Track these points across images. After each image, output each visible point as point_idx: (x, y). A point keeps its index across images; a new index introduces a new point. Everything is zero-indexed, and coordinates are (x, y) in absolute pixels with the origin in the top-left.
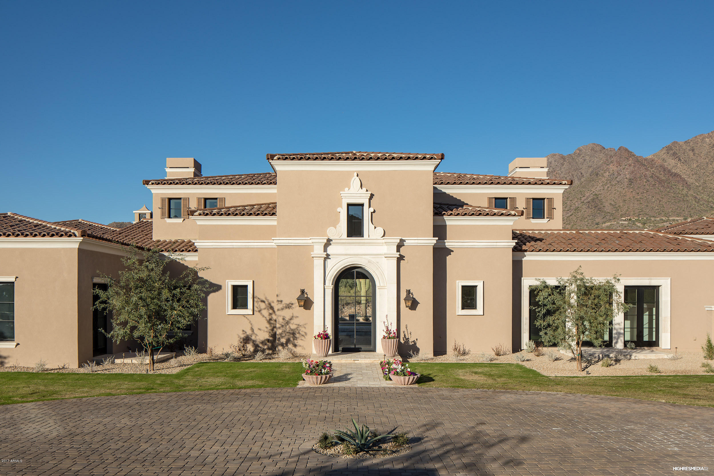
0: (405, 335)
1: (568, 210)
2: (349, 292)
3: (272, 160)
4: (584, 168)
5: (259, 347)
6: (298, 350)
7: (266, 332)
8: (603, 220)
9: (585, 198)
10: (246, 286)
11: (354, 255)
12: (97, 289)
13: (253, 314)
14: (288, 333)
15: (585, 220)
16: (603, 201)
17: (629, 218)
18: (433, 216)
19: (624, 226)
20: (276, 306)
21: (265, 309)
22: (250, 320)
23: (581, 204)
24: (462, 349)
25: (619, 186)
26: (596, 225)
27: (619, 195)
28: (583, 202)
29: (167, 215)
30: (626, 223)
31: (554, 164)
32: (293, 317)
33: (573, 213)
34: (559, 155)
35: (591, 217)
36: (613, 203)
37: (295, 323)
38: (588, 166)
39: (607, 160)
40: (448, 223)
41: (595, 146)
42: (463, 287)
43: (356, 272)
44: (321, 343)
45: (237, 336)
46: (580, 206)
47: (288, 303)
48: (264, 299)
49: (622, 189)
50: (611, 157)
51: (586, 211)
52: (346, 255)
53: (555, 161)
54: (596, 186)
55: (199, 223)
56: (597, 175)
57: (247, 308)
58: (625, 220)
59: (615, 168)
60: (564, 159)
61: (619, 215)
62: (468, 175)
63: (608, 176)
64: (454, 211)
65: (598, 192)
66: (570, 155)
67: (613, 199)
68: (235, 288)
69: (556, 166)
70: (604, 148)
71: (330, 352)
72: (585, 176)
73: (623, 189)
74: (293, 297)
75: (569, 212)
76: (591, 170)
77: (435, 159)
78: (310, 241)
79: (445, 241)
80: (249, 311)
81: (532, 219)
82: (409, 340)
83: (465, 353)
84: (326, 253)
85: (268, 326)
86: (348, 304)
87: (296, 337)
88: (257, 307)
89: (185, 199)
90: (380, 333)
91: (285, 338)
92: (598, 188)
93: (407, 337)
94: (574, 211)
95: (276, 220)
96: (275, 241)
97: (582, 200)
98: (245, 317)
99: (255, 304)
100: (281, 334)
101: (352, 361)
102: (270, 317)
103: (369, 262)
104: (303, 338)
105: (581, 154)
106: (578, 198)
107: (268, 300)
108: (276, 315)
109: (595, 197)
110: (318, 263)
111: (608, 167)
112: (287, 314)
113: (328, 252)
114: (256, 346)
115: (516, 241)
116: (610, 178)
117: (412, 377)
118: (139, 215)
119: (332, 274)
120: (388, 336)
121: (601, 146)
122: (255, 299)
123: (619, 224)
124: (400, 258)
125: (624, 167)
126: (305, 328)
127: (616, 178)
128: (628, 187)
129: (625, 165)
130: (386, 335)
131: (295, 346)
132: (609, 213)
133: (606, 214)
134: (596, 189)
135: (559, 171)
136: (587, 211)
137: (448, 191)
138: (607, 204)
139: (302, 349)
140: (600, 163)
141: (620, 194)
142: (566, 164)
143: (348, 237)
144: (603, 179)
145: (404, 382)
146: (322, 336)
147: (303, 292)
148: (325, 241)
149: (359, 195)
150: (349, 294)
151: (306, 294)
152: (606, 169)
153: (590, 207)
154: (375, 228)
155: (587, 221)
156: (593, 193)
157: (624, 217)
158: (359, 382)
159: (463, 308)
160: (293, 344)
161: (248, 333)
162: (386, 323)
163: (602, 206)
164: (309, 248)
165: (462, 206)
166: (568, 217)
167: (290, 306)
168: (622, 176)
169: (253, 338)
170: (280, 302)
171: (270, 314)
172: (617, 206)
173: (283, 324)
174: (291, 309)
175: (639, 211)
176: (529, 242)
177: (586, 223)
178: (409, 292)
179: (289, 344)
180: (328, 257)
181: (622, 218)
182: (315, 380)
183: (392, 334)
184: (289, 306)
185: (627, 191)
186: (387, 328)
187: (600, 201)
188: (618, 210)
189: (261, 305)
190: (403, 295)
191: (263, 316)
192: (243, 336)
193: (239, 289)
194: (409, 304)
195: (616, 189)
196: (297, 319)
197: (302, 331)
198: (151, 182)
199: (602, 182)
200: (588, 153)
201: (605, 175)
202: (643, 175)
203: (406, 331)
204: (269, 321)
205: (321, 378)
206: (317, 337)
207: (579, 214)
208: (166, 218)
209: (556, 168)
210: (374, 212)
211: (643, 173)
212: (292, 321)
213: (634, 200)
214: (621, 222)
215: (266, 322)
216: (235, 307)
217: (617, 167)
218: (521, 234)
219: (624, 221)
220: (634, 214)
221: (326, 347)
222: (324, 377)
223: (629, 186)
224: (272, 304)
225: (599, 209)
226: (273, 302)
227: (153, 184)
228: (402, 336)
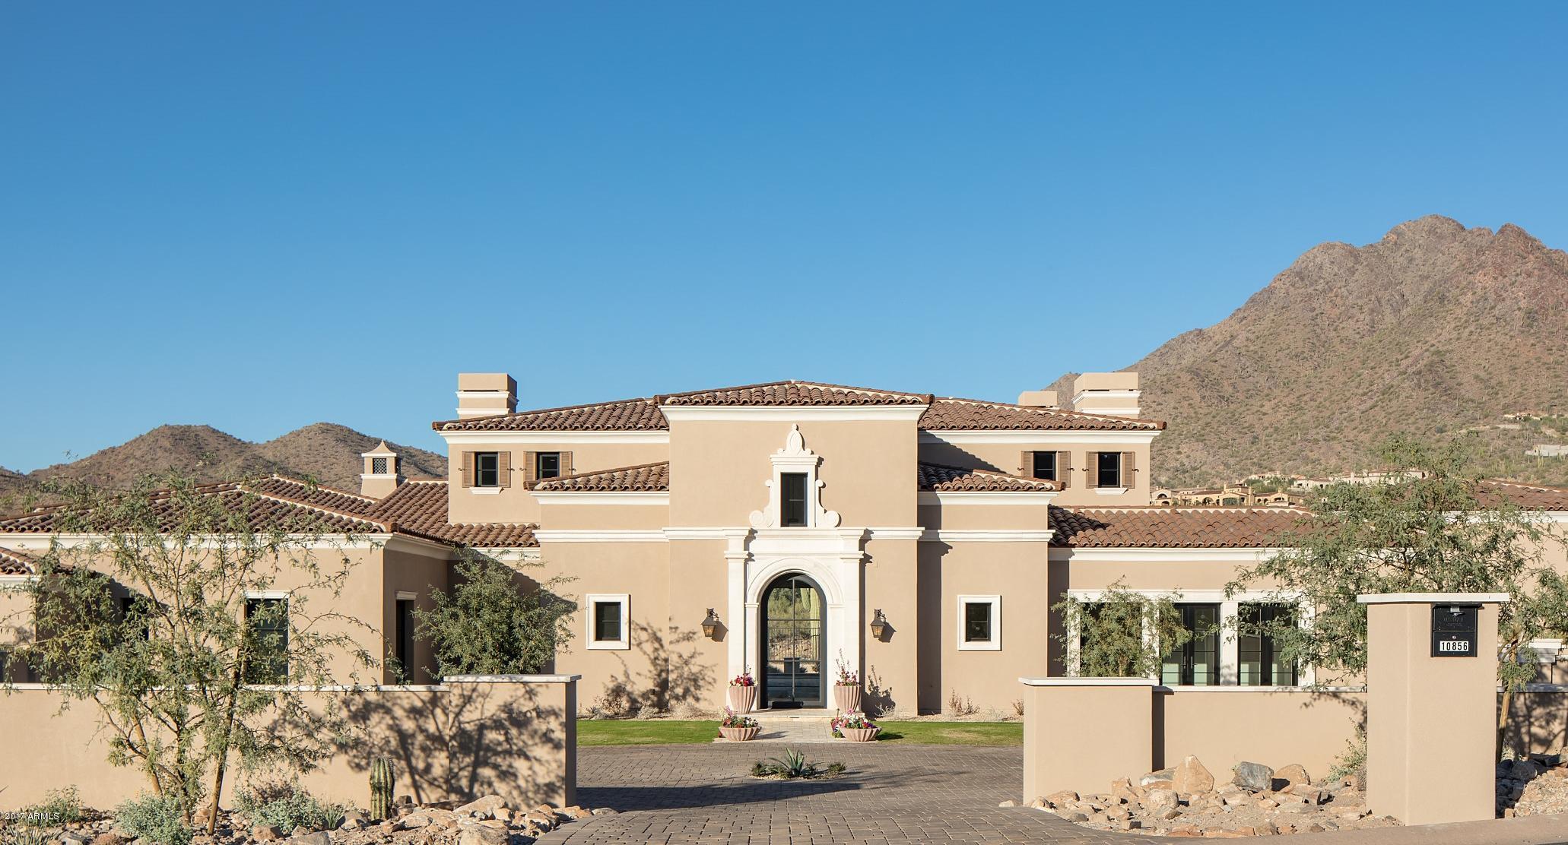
0: (871, 682)
1: (1365, 394)
2: (785, 611)
3: (663, 405)
4: (1409, 282)
5: (638, 702)
6: (702, 706)
7: (649, 678)
8: (1456, 420)
9: (1410, 360)
10: (618, 604)
11: (793, 554)
12: (420, 609)
13: (630, 649)
14: (685, 679)
15: (1410, 421)
16: (1458, 368)
17: (1524, 414)
18: (918, 491)
19: (1509, 435)
20: (666, 637)
21: (647, 641)
22: (623, 659)
23: (1400, 378)
24: (964, 705)
25: (1499, 329)
26: (1438, 432)
27: (1500, 354)
28: (1405, 373)
29: (473, 482)
30: (1517, 427)
31: (1329, 270)
32: (694, 653)
33: (1377, 402)
34: (1344, 246)
35: (1425, 410)
36: (1482, 374)
37: (698, 663)
38: (1420, 276)
39: (1470, 260)
40: (943, 502)
41: (1438, 222)
42: (968, 605)
43: (796, 581)
44: (741, 692)
45: (602, 686)
46: (1395, 383)
47: (686, 631)
48: (646, 626)
49: (1508, 337)
50: (1480, 251)
51: (1411, 397)
52: (779, 554)
53: (1333, 263)
54: (1439, 331)
55: (542, 501)
56: (1442, 299)
57: (620, 639)
58: (1514, 421)
59: (1490, 283)
60: (1355, 257)
61: (1500, 407)
62: (996, 404)
63: (1472, 302)
64: (956, 482)
65: (1446, 345)
66: (1372, 246)
67: (1484, 363)
68: (600, 607)
69: (1335, 275)
70: (1463, 229)
71: (754, 708)
72: (1411, 302)
73: (1511, 336)
74: (694, 621)
75: (1365, 398)
76: (1426, 286)
77: (920, 403)
78: (724, 533)
79: (939, 531)
80: (622, 644)
81: (1097, 489)
82: (878, 690)
83: (970, 712)
84: (747, 552)
85: (652, 668)
86: (781, 637)
87: (699, 686)
88: (635, 639)
89: (504, 453)
90: (833, 677)
91: (682, 687)
92: (1444, 333)
93: (875, 685)
94: (1381, 397)
95: (668, 497)
96: (667, 533)
97: (1402, 368)
98: (614, 653)
99: (632, 633)
100: (675, 681)
101: (788, 720)
102: (656, 654)
103: (816, 566)
104: (710, 687)
105: (1402, 245)
106: (1392, 362)
107: (652, 627)
108: (665, 651)
109: (1436, 358)
110: (736, 568)
111: (1471, 278)
112: (685, 649)
113: (750, 551)
114: (633, 701)
115: (1054, 531)
116: (1475, 309)
117: (869, 731)
118: (374, 462)
119: (757, 585)
120: (845, 681)
121: (1454, 221)
122: (632, 627)
123: (1498, 430)
124: (865, 560)
125: (1513, 279)
126: (713, 671)
127: (1493, 308)
128: (1523, 332)
129: (1517, 275)
130: (841, 680)
131: (697, 699)
132: (1472, 401)
133: (1464, 404)
134: (1439, 339)
135: (1343, 289)
136: (1415, 397)
137: (952, 441)
138: (1466, 378)
139: (709, 704)
140: (1452, 268)
141: (1501, 350)
142: (1360, 271)
143: (782, 525)
144: (1459, 311)
145: (859, 738)
146: (742, 680)
147: (711, 612)
148: (747, 533)
149: (800, 460)
150: (786, 616)
151: (716, 616)
152: (1465, 283)
153: (1423, 385)
154: (825, 511)
155: (1414, 423)
156: (1432, 349)
157: (1513, 413)
158: (797, 739)
159: (968, 639)
160: (694, 697)
161: (620, 681)
162: (840, 662)
163: (1453, 383)
164: (721, 544)
165: (970, 471)
166: (1362, 413)
167: (691, 637)
168: (1508, 302)
169: (628, 688)
170: (674, 630)
171: (656, 650)
172: (1493, 382)
173: (678, 665)
174: (691, 642)
175: (1551, 395)
176: (1084, 530)
177: (1412, 429)
178: (878, 613)
179: (687, 697)
180: (750, 557)
181: (1506, 416)
182: (737, 734)
183: (850, 678)
184: (689, 637)
185: (1522, 344)
186: (843, 669)
187: (1448, 370)
188: (1497, 394)
189: (641, 634)
190: (870, 618)
191: (645, 653)
192: (611, 685)
193: (606, 608)
194: (879, 632)
195: (1492, 337)
196: (702, 656)
197: (709, 677)
198: (446, 425)
199: (1456, 318)
200: (1420, 242)
201: (1462, 299)
202: (1562, 301)
203: (872, 675)
204: (654, 661)
205: (746, 730)
206: (734, 683)
207: (1394, 402)
208: (471, 486)
209: (1334, 281)
210: (824, 486)
211: (1562, 295)
212: (693, 661)
213: (1539, 367)
214: (1502, 426)
215: (648, 662)
216: (599, 637)
217: (1496, 279)
218: (1075, 515)
219: (1510, 422)
220: (1538, 404)
221: (745, 698)
222: (749, 729)
223: (1527, 329)
224: (659, 634)
225: (1446, 391)
226: (660, 630)
227: (449, 428)
228: (867, 683)
